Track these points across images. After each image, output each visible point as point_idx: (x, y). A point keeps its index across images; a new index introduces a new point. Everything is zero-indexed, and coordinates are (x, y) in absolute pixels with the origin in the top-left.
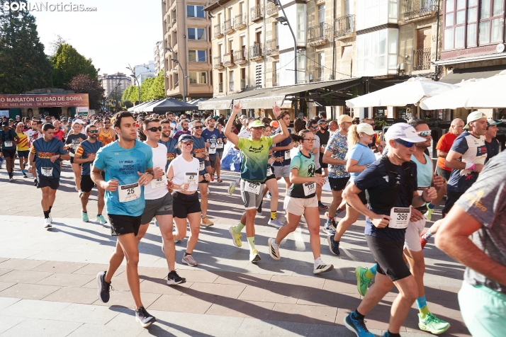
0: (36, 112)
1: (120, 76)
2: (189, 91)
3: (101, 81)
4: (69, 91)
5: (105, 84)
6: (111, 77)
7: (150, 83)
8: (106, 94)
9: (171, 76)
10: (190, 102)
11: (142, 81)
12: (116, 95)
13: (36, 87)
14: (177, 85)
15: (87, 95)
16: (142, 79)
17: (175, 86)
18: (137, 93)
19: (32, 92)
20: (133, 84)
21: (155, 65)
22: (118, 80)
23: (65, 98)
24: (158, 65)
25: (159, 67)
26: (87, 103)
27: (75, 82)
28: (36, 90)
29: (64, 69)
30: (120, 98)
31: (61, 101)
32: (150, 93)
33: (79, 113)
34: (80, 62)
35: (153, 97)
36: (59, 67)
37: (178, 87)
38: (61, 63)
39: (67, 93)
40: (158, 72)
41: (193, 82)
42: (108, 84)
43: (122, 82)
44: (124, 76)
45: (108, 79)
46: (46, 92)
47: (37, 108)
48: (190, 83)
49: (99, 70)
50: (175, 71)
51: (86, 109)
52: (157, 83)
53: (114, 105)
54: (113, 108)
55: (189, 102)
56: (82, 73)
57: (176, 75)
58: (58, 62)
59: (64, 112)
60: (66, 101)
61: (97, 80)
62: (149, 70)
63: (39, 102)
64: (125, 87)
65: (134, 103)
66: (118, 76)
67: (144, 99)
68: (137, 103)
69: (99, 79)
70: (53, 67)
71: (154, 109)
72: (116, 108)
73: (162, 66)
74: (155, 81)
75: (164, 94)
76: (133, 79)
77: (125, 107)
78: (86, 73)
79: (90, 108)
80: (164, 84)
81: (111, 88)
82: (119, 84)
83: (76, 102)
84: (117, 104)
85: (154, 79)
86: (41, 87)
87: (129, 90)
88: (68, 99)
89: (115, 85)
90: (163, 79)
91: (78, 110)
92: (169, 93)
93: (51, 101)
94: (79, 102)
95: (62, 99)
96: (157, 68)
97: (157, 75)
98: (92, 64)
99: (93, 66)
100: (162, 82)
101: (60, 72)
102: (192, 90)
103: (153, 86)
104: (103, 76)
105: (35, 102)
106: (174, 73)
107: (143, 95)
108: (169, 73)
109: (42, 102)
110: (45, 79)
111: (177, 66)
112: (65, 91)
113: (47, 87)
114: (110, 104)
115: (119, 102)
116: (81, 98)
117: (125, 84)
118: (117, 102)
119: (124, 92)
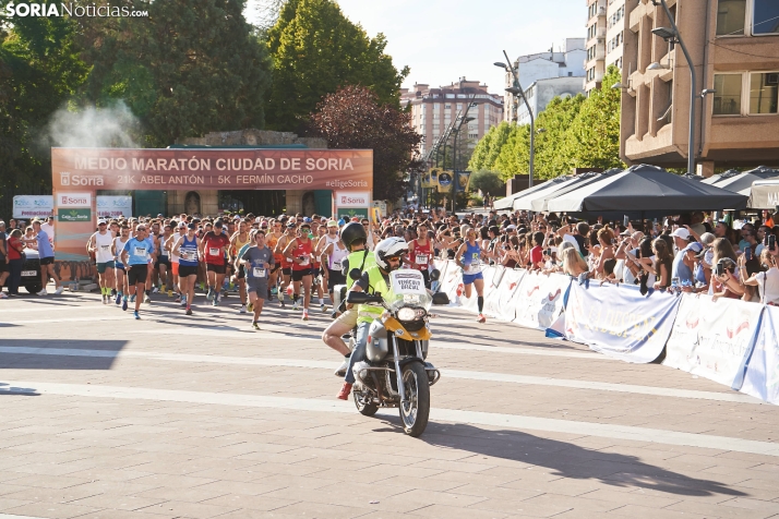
0: (210, 204)
1: (470, 92)
2: (707, 139)
3: (409, 106)
4: (312, 141)
5: (418, 121)
6: (440, 96)
7: (566, 116)
8: (421, 152)
9: (646, 89)
10: (717, 182)
11: (539, 109)
12: (453, 155)
13: (215, 127)
14: (666, 121)
15: (368, 154)
16: (540, 100)
17: (659, 126)
18: (520, 146)
19: (202, 141)
20: (508, 118)
21: (590, 54)
22: (460, 106)
23: (303, 162)
24: (599, 53)
25: (602, 60)
26: (368, 182)
27: (329, 114)
28: (213, 135)
29: (299, 69)
30: (464, 162)
31: (290, 172)
32: (565, 148)
33: (341, 211)
34: (348, 48)
35: (574, 161)
36: (286, 62)
37: (670, 125)
38: (290, 49)
39: (306, 145)
40: (598, 76)
41: (727, 107)
42: (429, 117)
43: (474, 112)
44: (483, 90)
45: (430, 101)
46: (243, 144)
47: (214, 191)
48: (717, 111)
49: (406, 71)
50: (662, 73)
51: (363, 198)
52: (595, 116)
53: (445, 188)
54: (443, 195)
55: (708, 181)
56: (355, 83)
57: (665, 85)
58: (282, 48)
59: (293, 203)
60: (304, 172)
61: (397, 105)
62: (565, 71)
63: (225, 173)
64: (481, 127)
65: (509, 182)
66: (462, 91)
67: (544, 169)
68: (521, 183)
69: (403, 101)
70: (268, 63)
71: (587, 202)
72: (451, 195)
73: (615, 54)
74: (587, 108)
75: (614, 153)
76: (508, 99)
77: (480, 195)
78: (365, 82)
79: (376, 196)
80: (617, 117)
81: (436, 132)
82: (466, 119)
83: (333, 175)
84: (457, 184)
85: (581, 100)
86: (229, 128)
87: (495, 137)
88: (311, 164)
89: (448, 122)
90: (613, 98)
91: (340, 200)
92: (634, 147)
93: (259, 172)
94: (344, 176)
95: (294, 164)
96: (593, 63)
97: (592, 85)
98: (386, 52)
99: (388, 60)
100: (609, 114)
101: (286, 80)
102: (720, 136)
103: (577, 123)
104: (412, 90)
105: (214, 173)
106: (659, 80)
107: (544, 154)
108: (637, 80)
109: (233, 175)
110: (242, 101)
111: (672, 54)
112: (300, 141)
113: (247, 126)
114: (433, 182)
115: (463, 176)
116: (349, 164)
117: (481, 116)
118: (457, 176)
119: (479, 145)
